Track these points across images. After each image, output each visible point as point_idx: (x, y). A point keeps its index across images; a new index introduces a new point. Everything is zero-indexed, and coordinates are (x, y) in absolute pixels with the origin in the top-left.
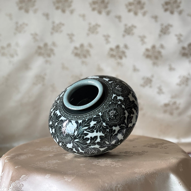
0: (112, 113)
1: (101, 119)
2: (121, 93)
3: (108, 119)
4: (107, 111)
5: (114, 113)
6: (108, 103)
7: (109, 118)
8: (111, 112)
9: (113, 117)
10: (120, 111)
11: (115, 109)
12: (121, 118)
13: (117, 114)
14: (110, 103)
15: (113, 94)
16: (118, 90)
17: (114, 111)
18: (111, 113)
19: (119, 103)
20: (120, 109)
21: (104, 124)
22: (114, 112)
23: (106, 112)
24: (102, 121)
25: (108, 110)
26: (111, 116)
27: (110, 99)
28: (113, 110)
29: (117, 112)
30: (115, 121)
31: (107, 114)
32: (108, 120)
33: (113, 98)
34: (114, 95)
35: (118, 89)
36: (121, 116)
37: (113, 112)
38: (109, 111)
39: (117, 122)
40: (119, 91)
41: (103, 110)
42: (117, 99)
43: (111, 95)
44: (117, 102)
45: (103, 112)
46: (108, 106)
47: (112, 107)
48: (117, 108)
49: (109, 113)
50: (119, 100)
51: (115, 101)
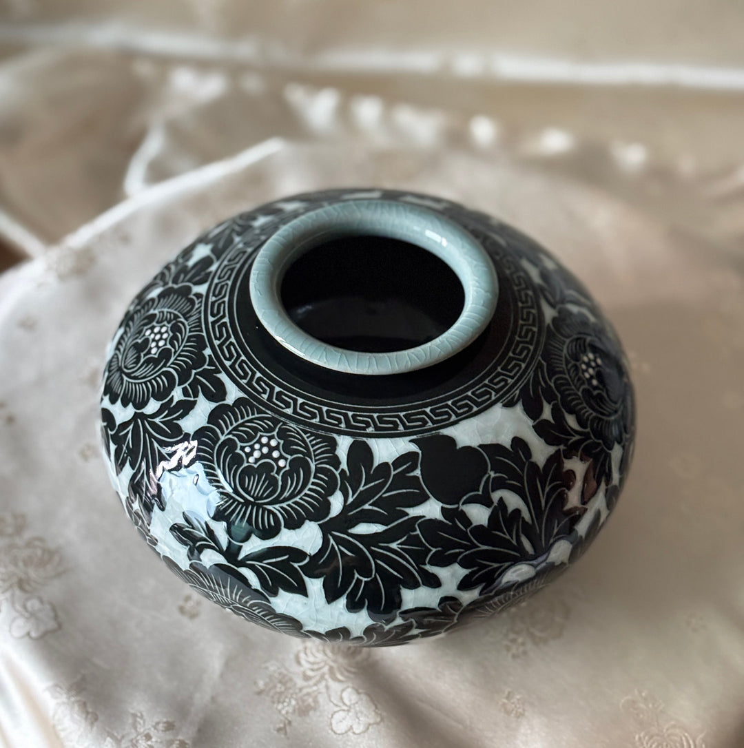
0: (158, 337)
2: (222, 438)
3: (156, 311)
4: (188, 318)
5: (153, 345)
6: (217, 343)
7: (152, 319)
8: (165, 336)
9: (144, 335)
10: (145, 377)
11: (165, 354)
12: (122, 372)
13: (142, 360)
14: (208, 352)
15: (242, 395)
16: (251, 438)
17: (159, 348)
18: (164, 330)
19: (177, 394)
20: (150, 381)
21: (156, 292)
22: (157, 345)
23: (184, 315)
24: (170, 285)
25: (187, 326)
26: (153, 329)
27: (228, 363)
28: (169, 346)
29: (149, 361)
31: (174, 314)
32: (151, 311)
33: (223, 377)
34: (233, 393)
35: (259, 442)
36: (125, 379)
37: (158, 341)
38: (176, 329)
39: (122, 350)
40: (242, 439)
41: (203, 308)
42: (201, 394)
43: (243, 382)
44: (186, 385)
45: (197, 302)
46: (204, 334)
47: (181, 348)
48: (164, 369)
49: (169, 326)
50: (192, 399)
51: (198, 377)
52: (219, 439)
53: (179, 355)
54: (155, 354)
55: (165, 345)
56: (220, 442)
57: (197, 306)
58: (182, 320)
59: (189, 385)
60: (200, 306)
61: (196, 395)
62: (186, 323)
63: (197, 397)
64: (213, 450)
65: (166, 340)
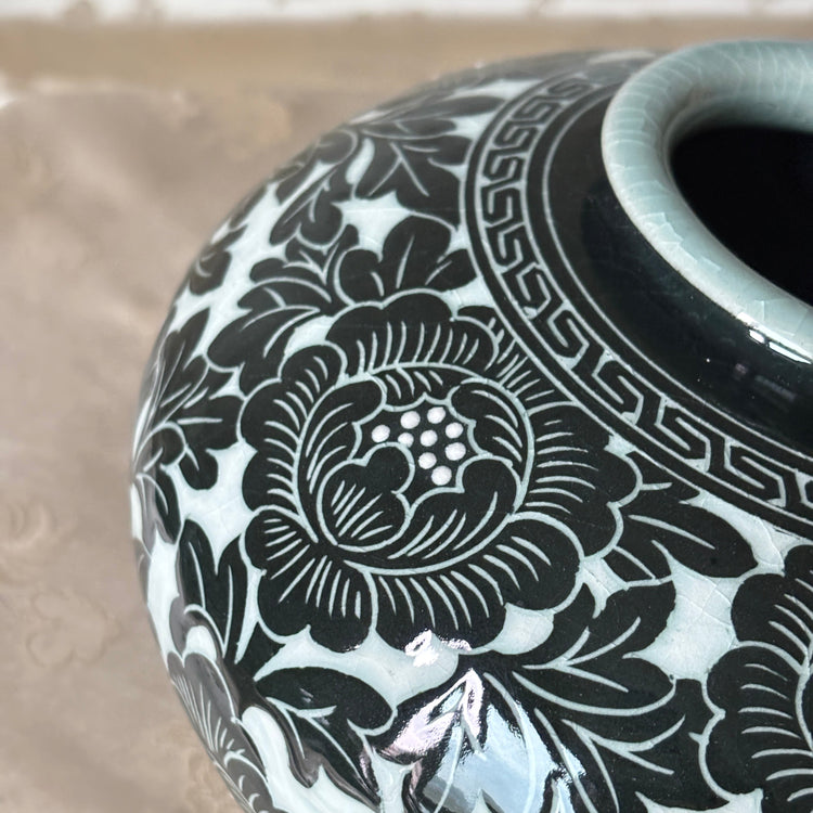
0: (428, 438)
1: (390, 290)
2: (805, 674)
3: (363, 376)
4: (493, 374)
5: (427, 461)
6: (630, 418)
7: (363, 397)
8: (453, 431)
9: (368, 443)
10: (448, 553)
11: (487, 483)
12: (337, 556)
13: (410, 511)
14: (619, 446)
17: (453, 466)
18: (435, 416)
19: (597, 578)
20: (478, 559)
21: (313, 332)
22: (442, 460)
23: (476, 366)
24: (352, 305)
25: (504, 389)
26: (392, 421)
27: (701, 465)
28: (483, 455)
29: (439, 507)
30: (313, 473)
31: (439, 371)
32: (343, 380)
33: (706, 501)
36: (366, 571)
37: (438, 450)
39: (295, 499)
41: (518, 339)
42: (674, 564)
43: (777, 504)
44: (613, 545)
45: (488, 329)
46: (575, 402)
47: (531, 452)
48: (510, 519)
49: (448, 401)
50: (654, 582)
51: (633, 517)
52: (795, 677)
53: (537, 473)
54: (452, 483)
55: (470, 453)
56: (802, 685)
57: (497, 340)
58: (477, 379)
59: (619, 545)
60: (508, 338)
61: (661, 570)
62: (499, 386)
63: (668, 573)
64: (792, 711)
65: (462, 439)
